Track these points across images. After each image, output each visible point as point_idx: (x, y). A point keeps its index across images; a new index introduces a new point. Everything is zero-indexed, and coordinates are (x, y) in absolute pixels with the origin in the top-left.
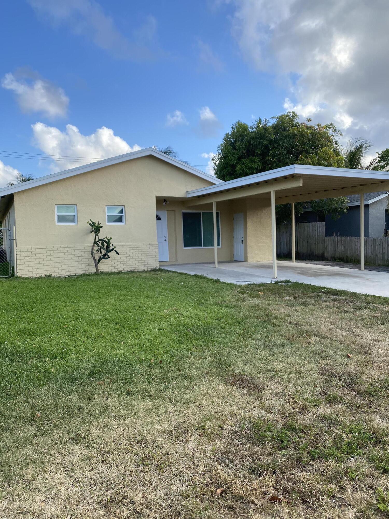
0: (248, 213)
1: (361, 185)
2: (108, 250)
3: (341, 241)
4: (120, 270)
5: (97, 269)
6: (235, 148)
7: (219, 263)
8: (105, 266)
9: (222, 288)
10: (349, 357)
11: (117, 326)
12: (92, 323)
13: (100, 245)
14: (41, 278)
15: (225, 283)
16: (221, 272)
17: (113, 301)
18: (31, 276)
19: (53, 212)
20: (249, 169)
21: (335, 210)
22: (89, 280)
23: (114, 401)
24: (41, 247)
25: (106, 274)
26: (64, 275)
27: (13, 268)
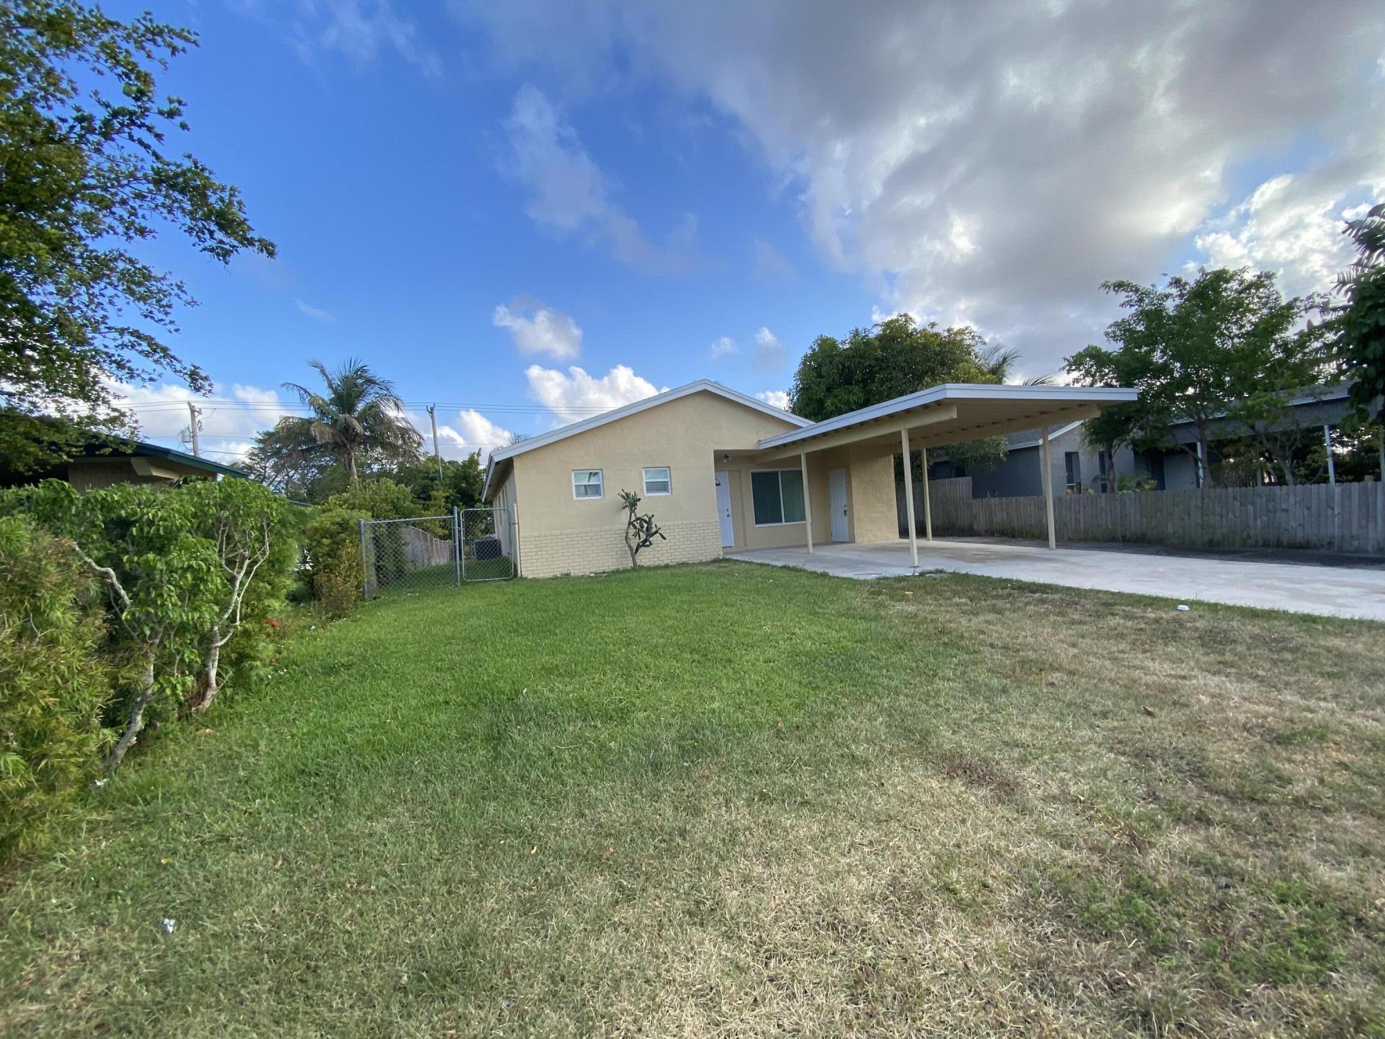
0: (852, 468)
1: (1042, 413)
2: (650, 534)
3: (1001, 504)
4: (666, 562)
5: (634, 562)
6: (820, 376)
7: (814, 545)
8: (646, 558)
9: (838, 587)
10: (1149, 714)
11: (696, 657)
12: (654, 652)
13: (638, 526)
14: (555, 578)
15: (838, 578)
16: (821, 560)
17: (673, 613)
18: (541, 576)
19: (570, 481)
20: (845, 404)
21: (985, 458)
22: (628, 579)
23: (741, 816)
24: (554, 533)
25: (649, 568)
26: (588, 573)
27: (516, 566)
